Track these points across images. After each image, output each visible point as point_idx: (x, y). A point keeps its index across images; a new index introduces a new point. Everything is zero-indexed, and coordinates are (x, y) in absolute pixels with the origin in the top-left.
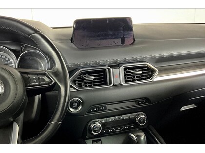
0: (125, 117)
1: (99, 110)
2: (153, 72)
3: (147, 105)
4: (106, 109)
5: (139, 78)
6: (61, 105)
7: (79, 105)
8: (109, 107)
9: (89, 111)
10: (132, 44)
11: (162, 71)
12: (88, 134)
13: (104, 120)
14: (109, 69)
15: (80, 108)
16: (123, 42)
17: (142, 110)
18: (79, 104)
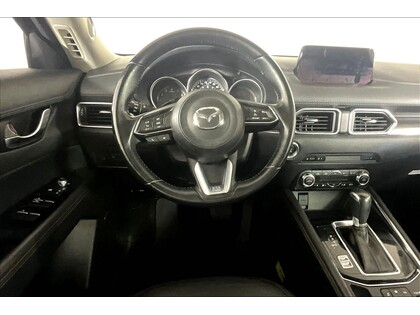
0: (345, 172)
1: (316, 160)
2: (390, 122)
3: (374, 162)
4: (324, 159)
5: (371, 128)
6: (282, 148)
7: (294, 151)
8: (328, 158)
9: (305, 160)
10: (369, 84)
11: (402, 123)
12: (298, 185)
13: (318, 173)
14: (337, 113)
15: (295, 154)
16: (357, 80)
17: (366, 167)
18: (295, 149)
